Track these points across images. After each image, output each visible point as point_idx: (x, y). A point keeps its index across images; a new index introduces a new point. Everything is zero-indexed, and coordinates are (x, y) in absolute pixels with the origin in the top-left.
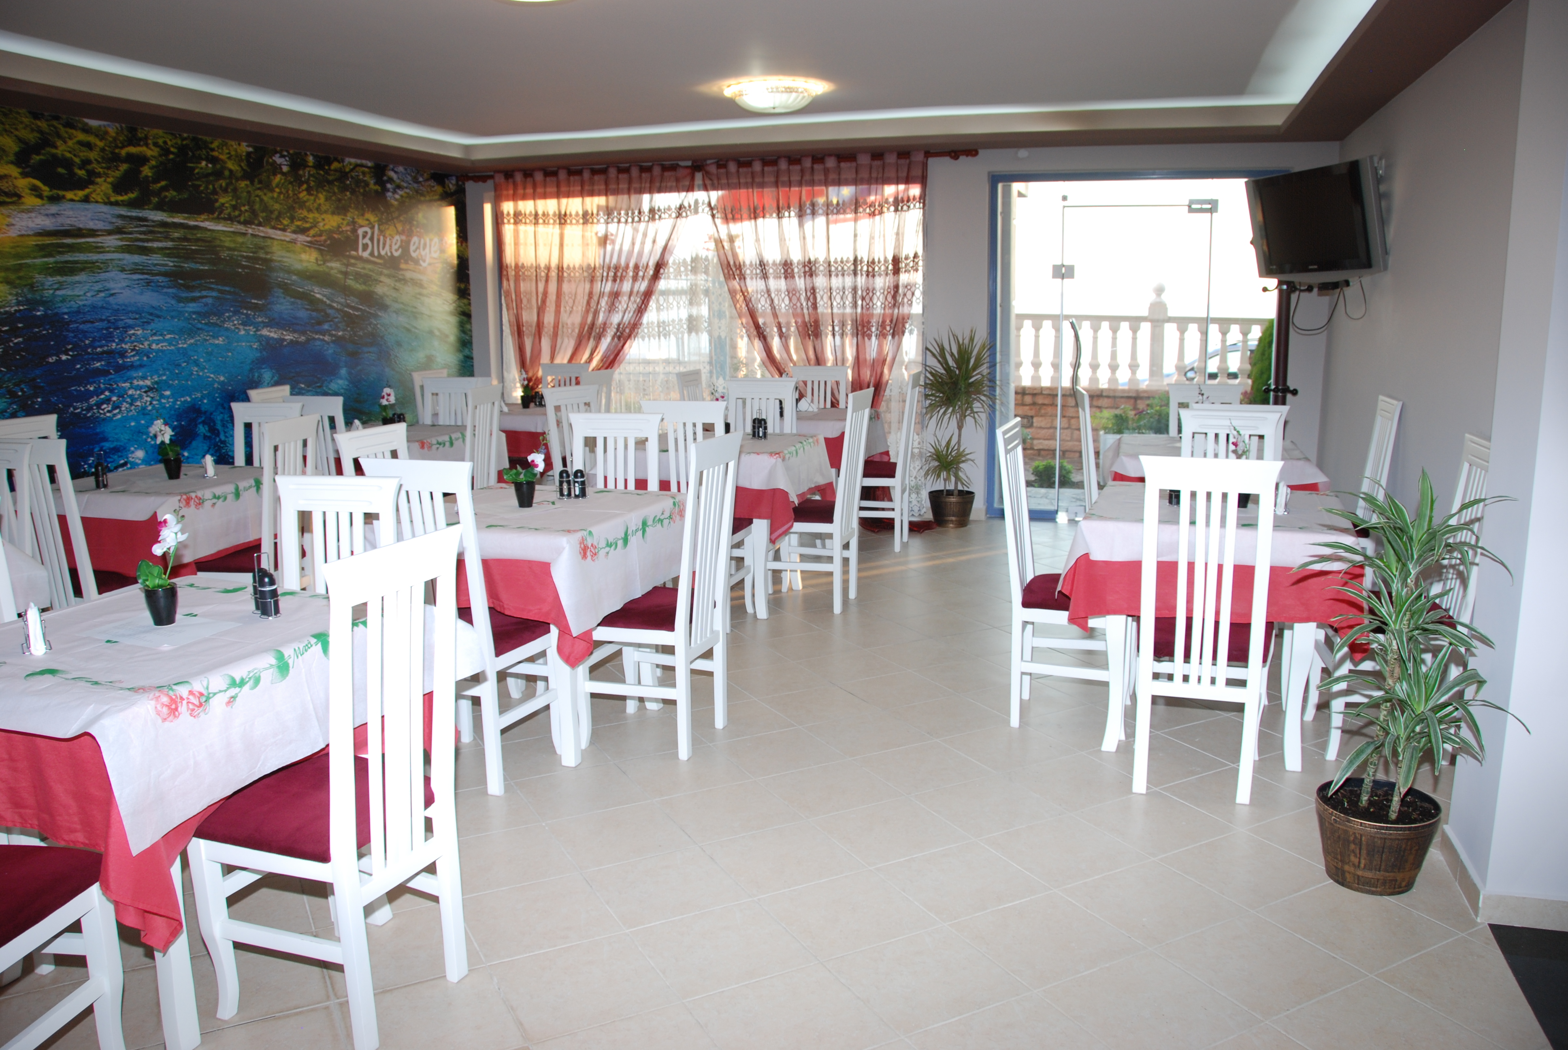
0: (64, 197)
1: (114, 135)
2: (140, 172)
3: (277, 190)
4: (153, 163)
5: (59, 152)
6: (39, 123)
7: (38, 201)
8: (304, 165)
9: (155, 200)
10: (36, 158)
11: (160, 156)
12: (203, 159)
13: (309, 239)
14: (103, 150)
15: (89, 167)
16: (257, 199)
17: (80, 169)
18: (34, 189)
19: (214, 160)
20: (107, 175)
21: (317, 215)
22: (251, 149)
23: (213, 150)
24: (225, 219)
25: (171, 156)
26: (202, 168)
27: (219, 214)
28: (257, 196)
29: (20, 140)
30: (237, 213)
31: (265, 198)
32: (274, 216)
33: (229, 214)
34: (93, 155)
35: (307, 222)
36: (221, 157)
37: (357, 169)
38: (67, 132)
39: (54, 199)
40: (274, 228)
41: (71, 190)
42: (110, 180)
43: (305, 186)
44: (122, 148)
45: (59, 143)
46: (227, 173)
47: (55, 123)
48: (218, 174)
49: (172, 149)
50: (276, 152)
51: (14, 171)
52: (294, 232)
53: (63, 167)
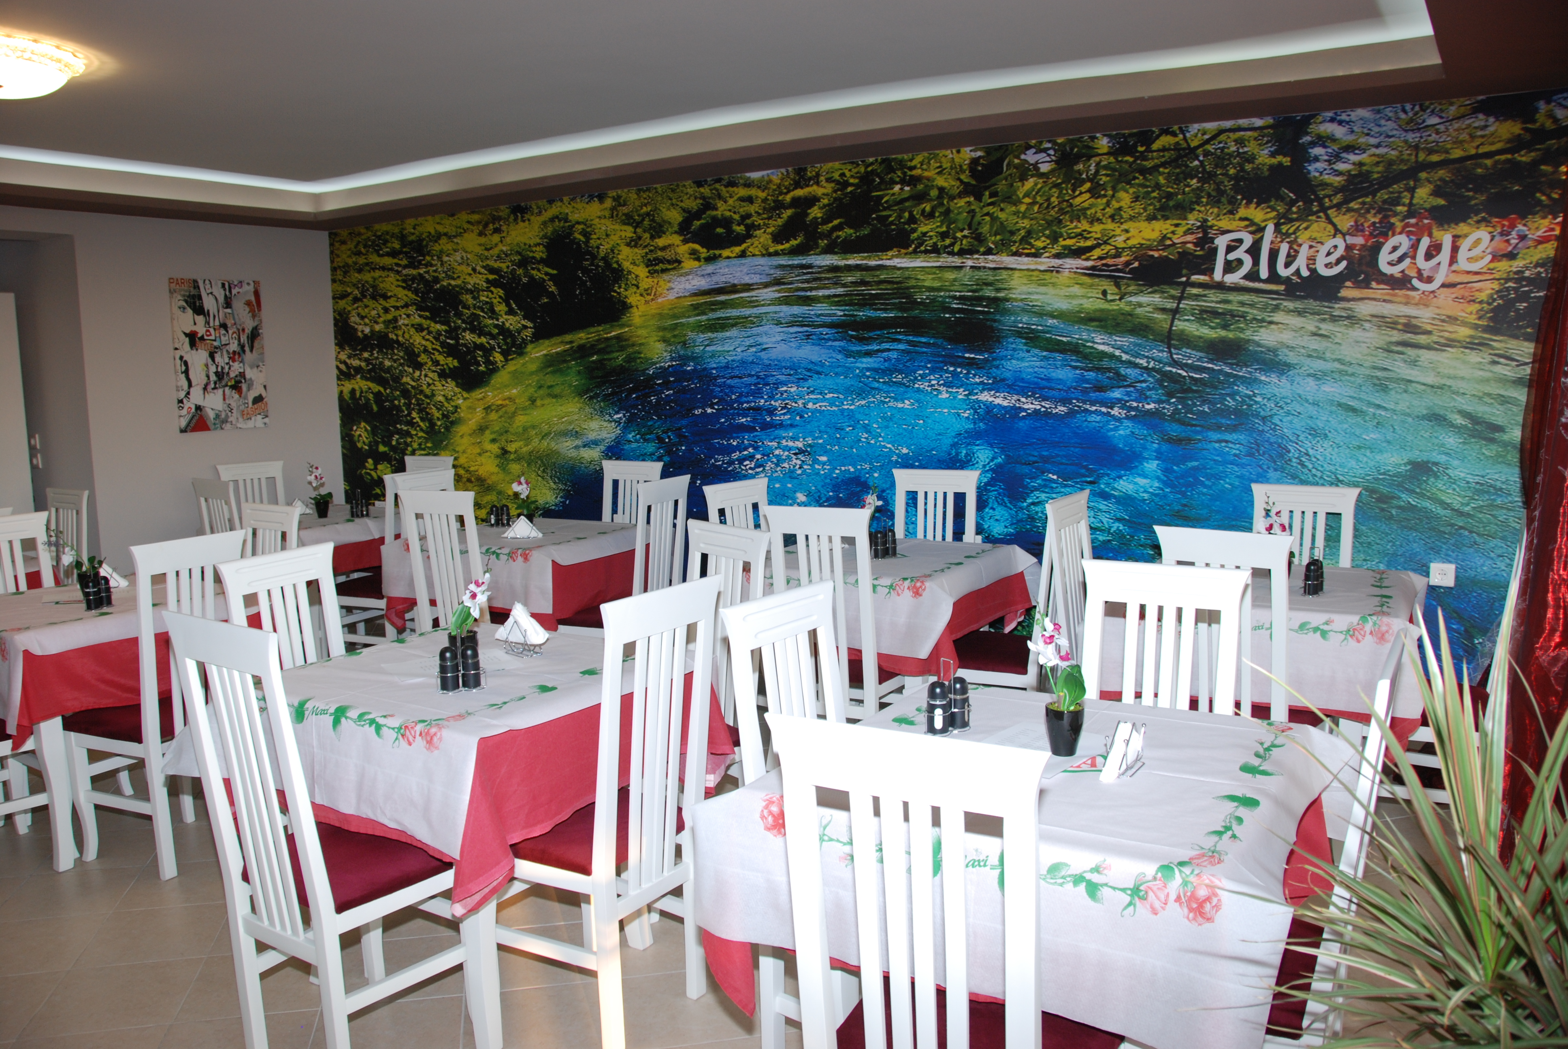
0: (720, 256)
1: (779, 181)
2: (807, 215)
3: (1027, 200)
4: (826, 201)
5: (718, 213)
6: (702, 190)
7: (697, 263)
8: (1088, 153)
9: (823, 243)
10: (697, 223)
11: (835, 191)
12: (897, 183)
13: (1089, 264)
14: (765, 200)
15: (748, 221)
16: (987, 218)
17: (739, 225)
18: (694, 254)
19: (914, 181)
20: (767, 226)
21: (1110, 225)
22: (979, 153)
23: (912, 168)
24: (926, 252)
25: (850, 189)
26: (893, 194)
27: (917, 247)
28: (987, 214)
29: (684, 210)
30: (948, 242)
31: (1002, 216)
32: (1017, 238)
33: (935, 244)
34: (752, 209)
35: (1086, 239)
36: (926, 174)
37: (1222, 137)
38: (728, 192)
39: (710, 260)
40: (1016, 254)
41: (728, 247)
42: (769, 230)
43: (1088, 185)
44: (786, 194)
45: (720, 204)
46: (934, 193)
47: (717, 186)
48: (920, 197)
49: (852, 181)
50: (1029, 147)
51: (676, 239)
52: (1057, 256)
53: (721, 227)
